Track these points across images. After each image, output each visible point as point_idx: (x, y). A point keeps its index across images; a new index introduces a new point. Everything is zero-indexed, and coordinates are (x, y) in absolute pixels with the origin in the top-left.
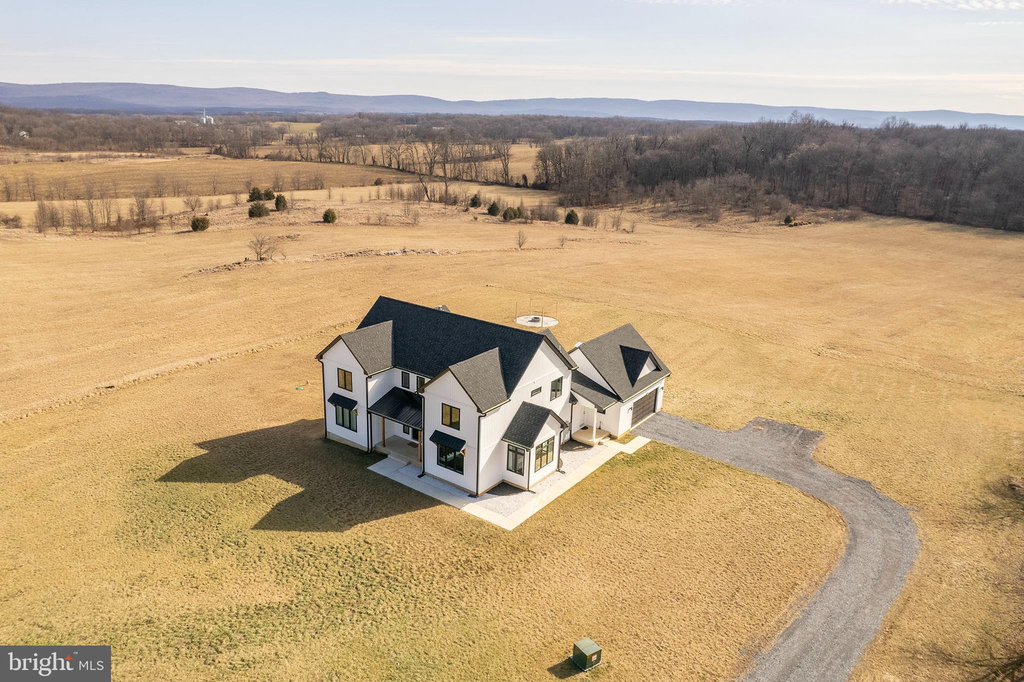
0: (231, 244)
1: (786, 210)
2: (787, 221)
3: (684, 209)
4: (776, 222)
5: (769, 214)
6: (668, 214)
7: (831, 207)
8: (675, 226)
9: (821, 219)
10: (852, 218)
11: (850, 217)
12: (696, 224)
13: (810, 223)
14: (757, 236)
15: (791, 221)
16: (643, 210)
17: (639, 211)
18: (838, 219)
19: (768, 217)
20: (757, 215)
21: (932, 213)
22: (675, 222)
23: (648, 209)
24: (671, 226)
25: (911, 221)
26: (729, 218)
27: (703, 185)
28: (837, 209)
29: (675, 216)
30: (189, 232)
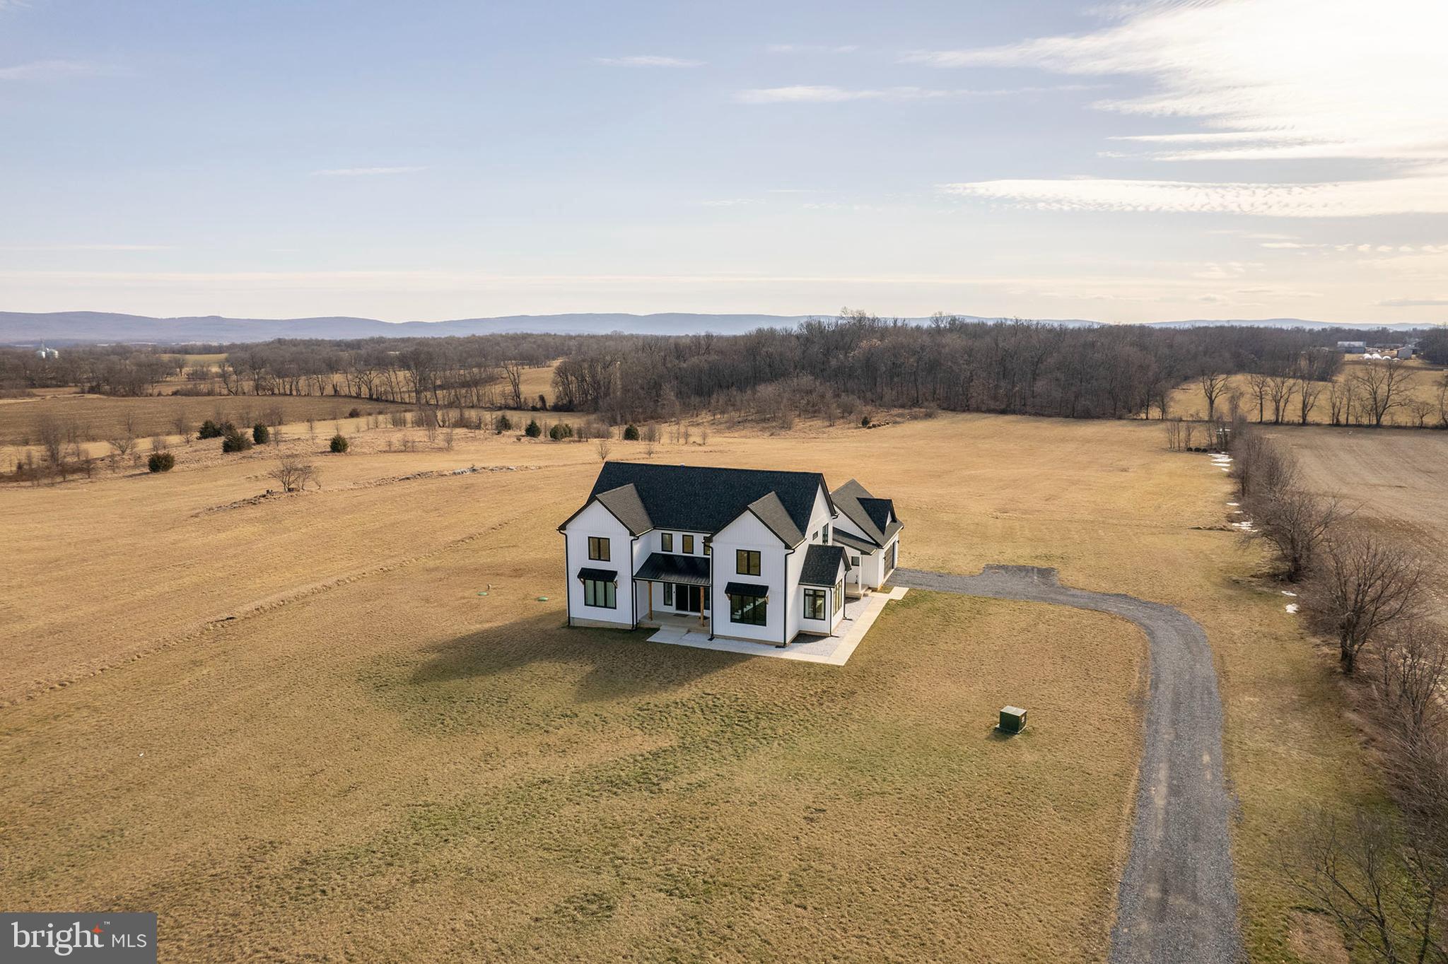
0: (219, 483)
1: (861, 412)
2: (865, 423)
3: (750, 418)
4: (852, 425)
5: (843, 417)
6: (732, 425)
7: (903, 406)
8: (745, 437)
9: (898, 419)
10: (929, 416)
11: (926, 415)
12: (769, 434)
13: (888, 424)
14: (838, 440)
15: (868, 423)
16: (703, 423)
17: (698, 424)
18: (915, 418)
19: (842, 421)
20: (831, 420)
21: (1003, 407)
22: (743, 433)
23: (708, 422)
24: (742, 437)
25: (986, 415)
26: (801, 425)
27: (766, 391)
28: (910, 408)
29: (742, 428)
30: (148, 473)
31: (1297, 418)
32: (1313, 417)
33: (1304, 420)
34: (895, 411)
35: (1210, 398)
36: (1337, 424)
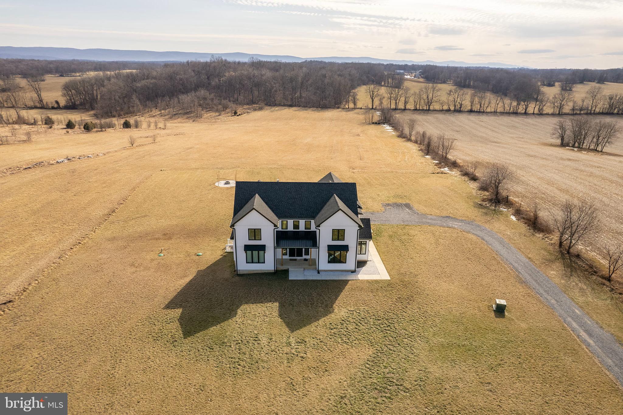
1: (232, 108)
4: (229, 114)
9: (248, 111)
10: (261, 109)
11: (259, 108)
13: (245, 113)
15: (236, 113)
18: (255, 110)
19: (224, 112)
20: (219, 112)
21: (290, 103)
26: (206, 115)
29: (177, 117)
31: (403, 107)
32: (408, 107)
33: (405, 108)
34: (245, 107)
35: (372, 99)
36: (416, 110)
